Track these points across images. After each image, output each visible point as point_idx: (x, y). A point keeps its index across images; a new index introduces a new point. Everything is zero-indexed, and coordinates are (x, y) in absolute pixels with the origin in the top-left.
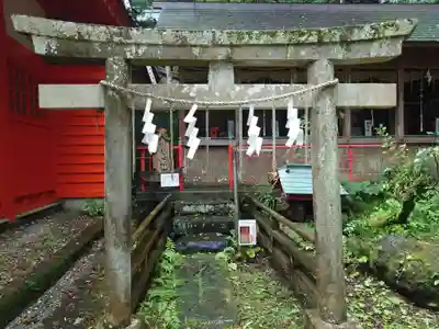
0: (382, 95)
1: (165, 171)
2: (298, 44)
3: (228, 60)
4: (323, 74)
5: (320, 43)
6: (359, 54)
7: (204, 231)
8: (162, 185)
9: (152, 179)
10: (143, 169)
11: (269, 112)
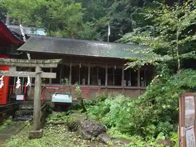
0: (53, 75)
1: (19, 94)
2: (32, 63)
3: (14, 66)
4: (38, 70)
5: (37, 63)
6: (46, 66)
7: (27, 114)
8: (17, 99)
9: (13, 97)
10: (10, 93)
11: (22, 78)
